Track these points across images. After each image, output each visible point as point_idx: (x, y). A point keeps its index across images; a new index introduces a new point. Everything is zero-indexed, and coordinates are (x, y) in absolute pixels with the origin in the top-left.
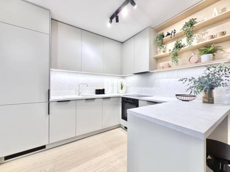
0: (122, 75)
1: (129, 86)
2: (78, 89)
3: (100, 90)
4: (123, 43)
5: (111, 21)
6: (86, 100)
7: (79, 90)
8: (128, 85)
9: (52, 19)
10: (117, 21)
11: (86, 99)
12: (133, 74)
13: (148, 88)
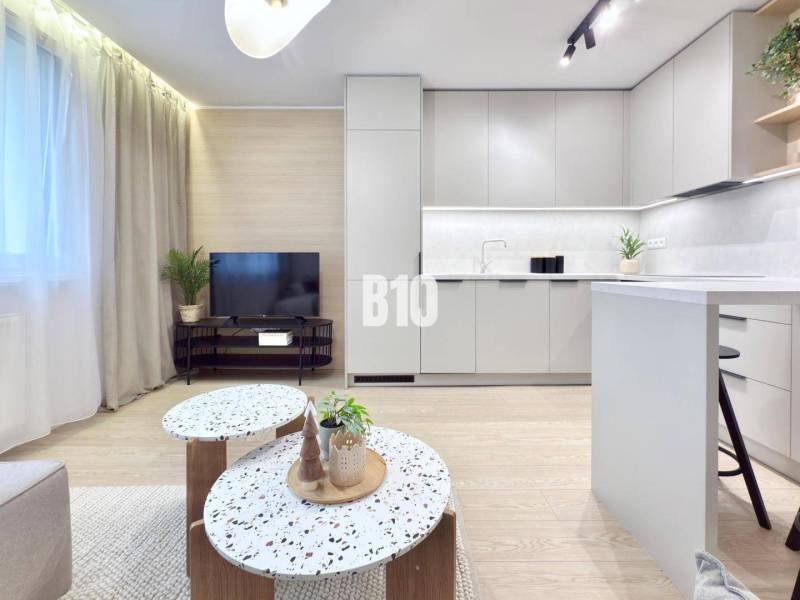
0: (628, 205)
1: (664, 245)
2: (480, 256)
3: (544, 260)
4: (630, 89)
5: (570, 51)
6: (503, 284)
7: (483, 258)
8: (658, 240)
9: (424, 90)
10: (590, 43)
11: (501, 281)
12: (675, 199)
13: (743, 249)
